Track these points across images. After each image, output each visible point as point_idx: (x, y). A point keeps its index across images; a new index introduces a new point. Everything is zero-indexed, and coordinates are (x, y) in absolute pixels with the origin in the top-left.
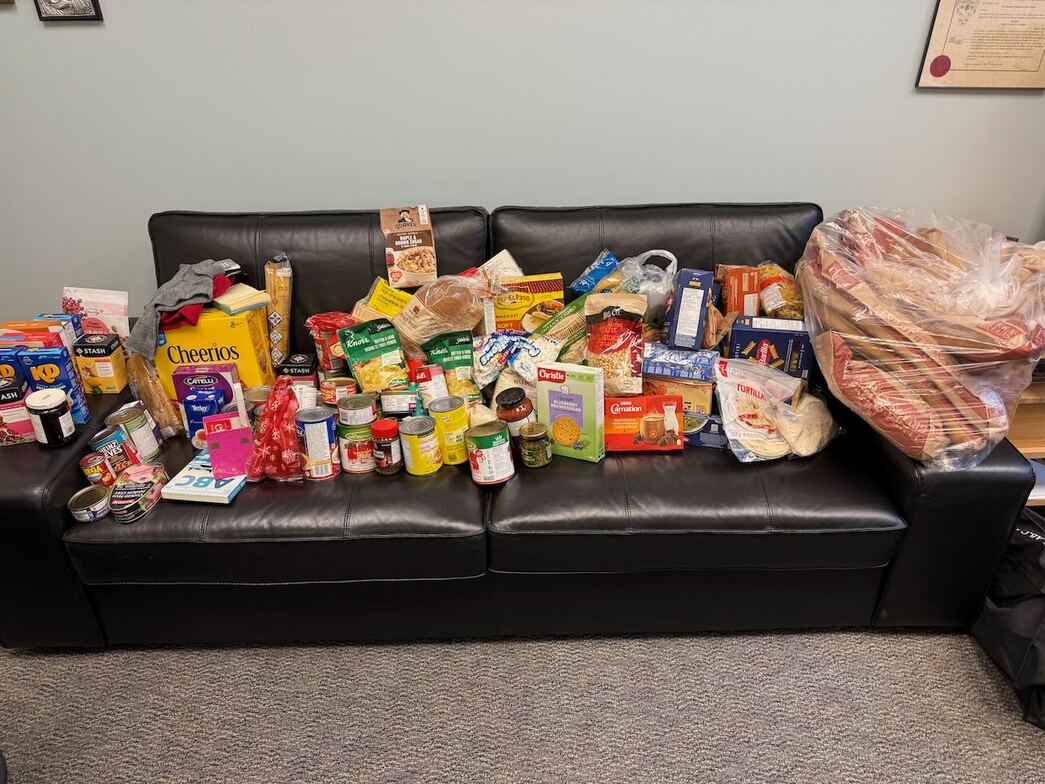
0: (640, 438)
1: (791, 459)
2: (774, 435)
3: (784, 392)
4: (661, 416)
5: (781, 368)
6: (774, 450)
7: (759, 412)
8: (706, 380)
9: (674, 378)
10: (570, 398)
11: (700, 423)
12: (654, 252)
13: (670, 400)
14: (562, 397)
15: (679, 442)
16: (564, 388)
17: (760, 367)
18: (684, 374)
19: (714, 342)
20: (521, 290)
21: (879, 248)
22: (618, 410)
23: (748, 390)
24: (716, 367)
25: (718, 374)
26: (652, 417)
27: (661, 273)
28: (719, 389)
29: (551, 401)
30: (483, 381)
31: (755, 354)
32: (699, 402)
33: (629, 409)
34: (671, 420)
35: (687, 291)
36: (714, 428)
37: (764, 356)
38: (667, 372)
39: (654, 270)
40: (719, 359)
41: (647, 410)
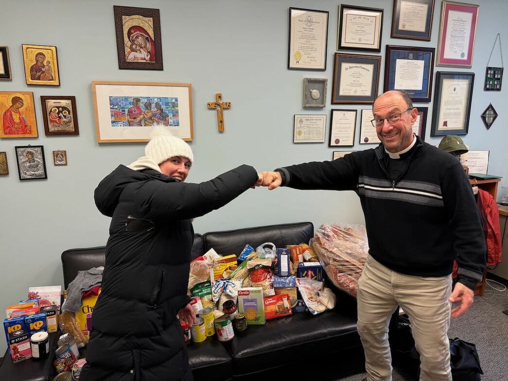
0: (277, 312)
1: (327, 311)
2: (319, 304)
3: (318, 287)
4: (282, 302)
5: (316, 279)
6: (322, 309)
7: (313, 296)
8: (294, 287)
9: (283, 288)
10: (252, 301)
11: (295, 303)
12: (266, 243)
13: (284, 296)
14: (248, 301)
15: (290, 311)
16: (249, 297)
17: (309, 280)
18: (286, 286)
19: (293, 273)
20: (222, 263)
21: (335, 236)
22: (268, 302)
23: (308, 288)
24: (297, 281)
25: (298, 284)
26: (280, 303)
27: (270, 250)
28: (299, 289)
29: (244, 303)
30: (216, 300)
31: (307, 275)
32: (293, 295)
33: (271, 302)
34: (286, 304)
35: (282, 256)
36: (300, 304)
37: (310, 276)
38: (281, 286)
39: (267, 249)
40: (297, 279)
41: (278, 300)
